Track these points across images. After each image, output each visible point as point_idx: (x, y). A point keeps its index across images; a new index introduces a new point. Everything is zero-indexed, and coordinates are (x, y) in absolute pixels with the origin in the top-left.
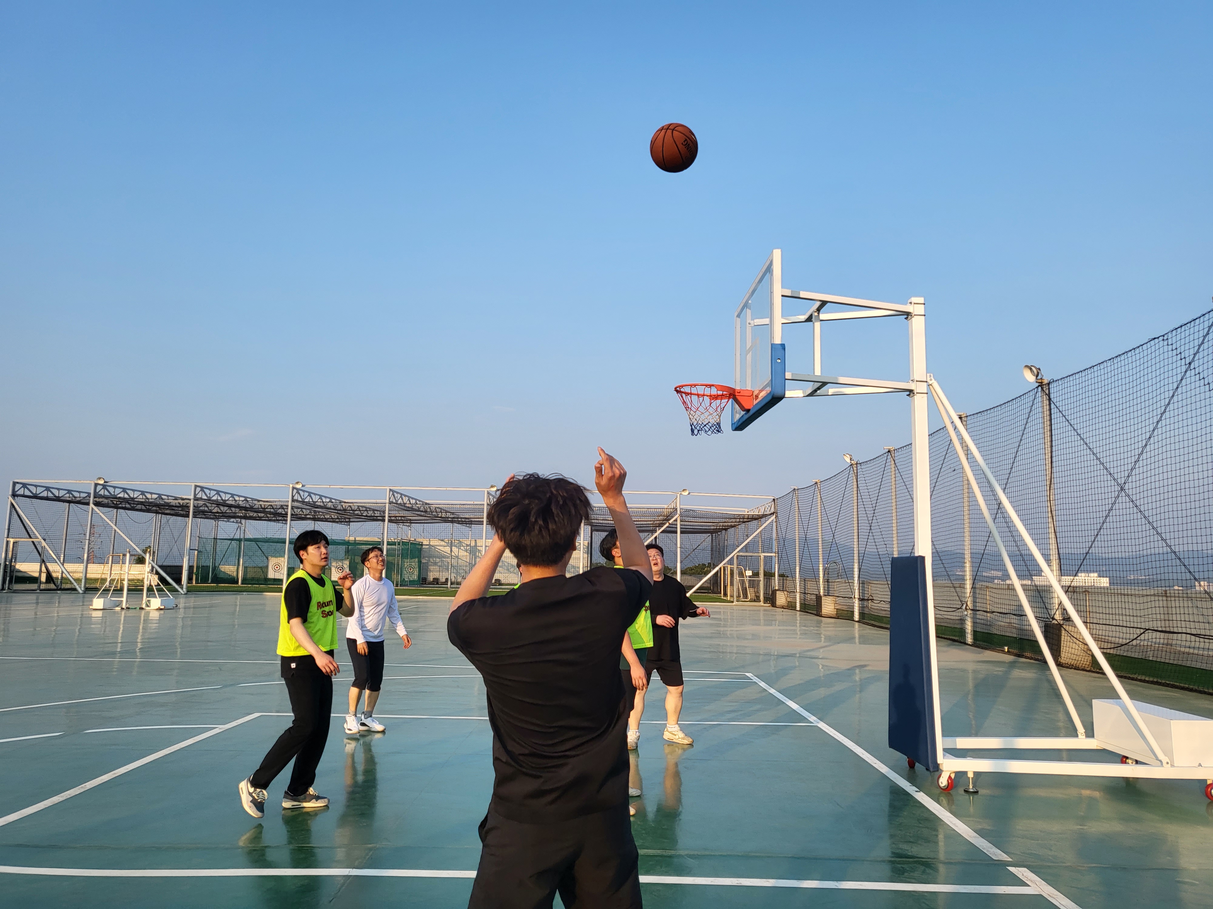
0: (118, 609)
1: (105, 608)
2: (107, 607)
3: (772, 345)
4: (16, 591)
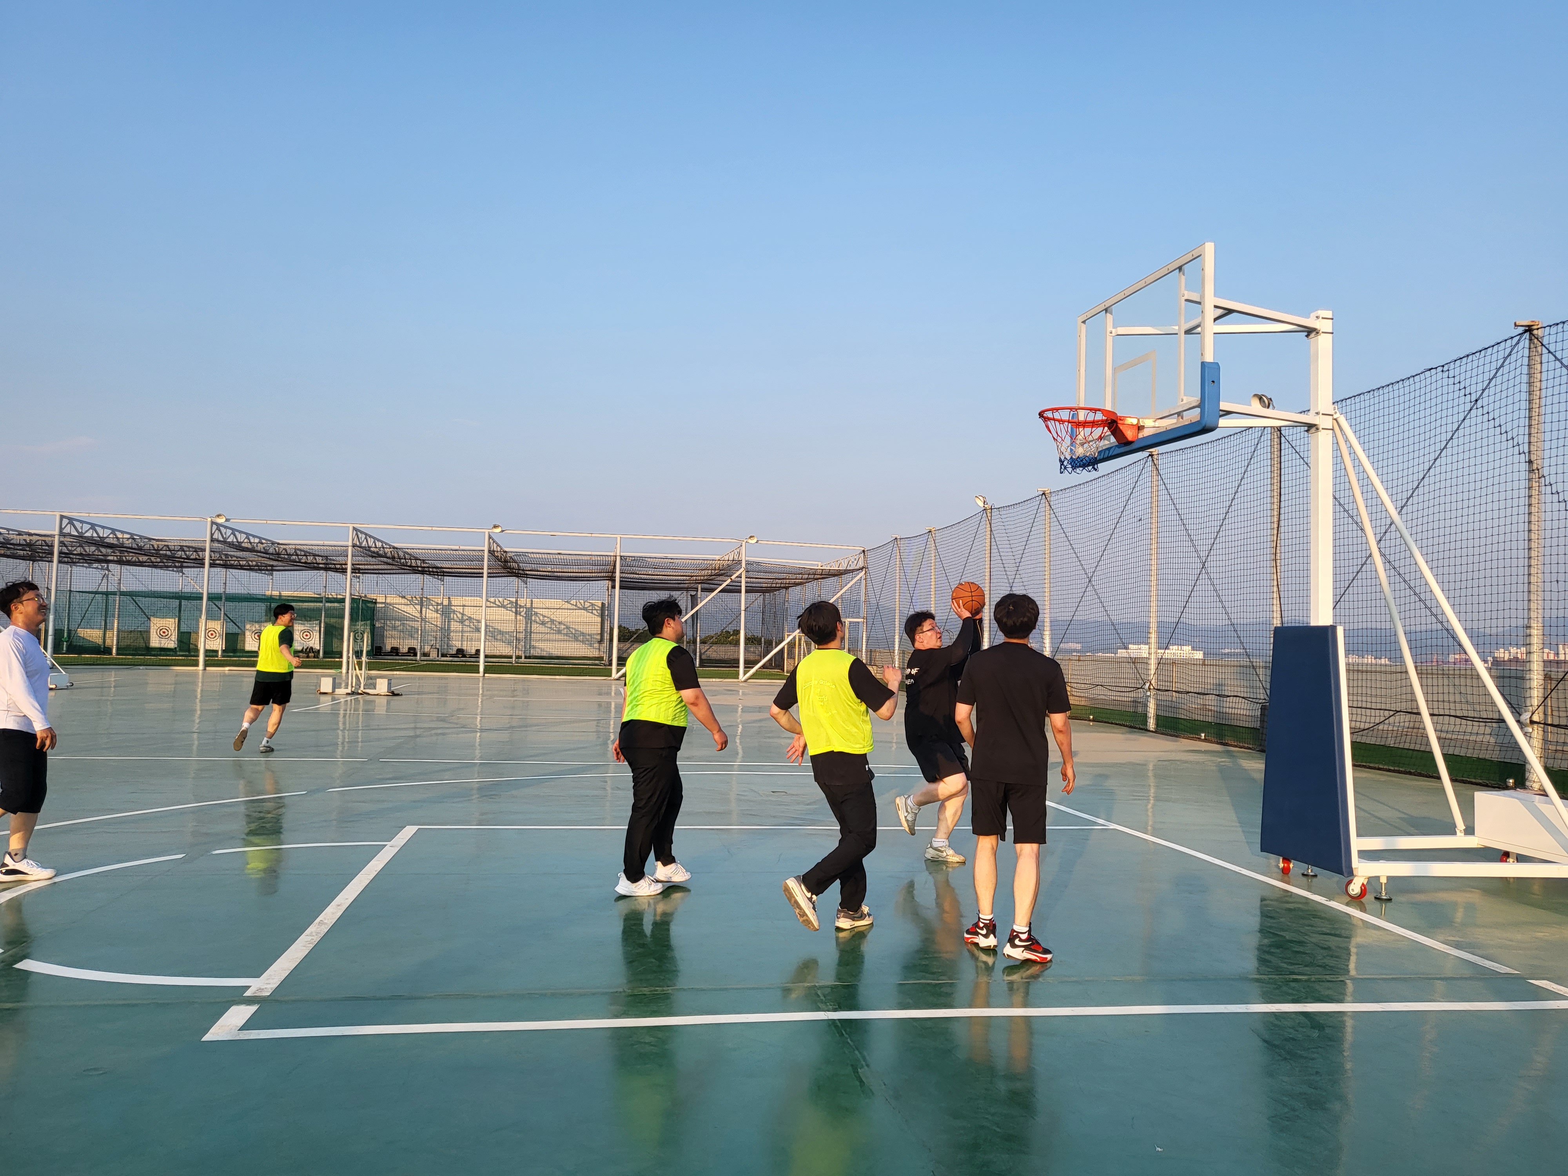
3: (1203, 364)
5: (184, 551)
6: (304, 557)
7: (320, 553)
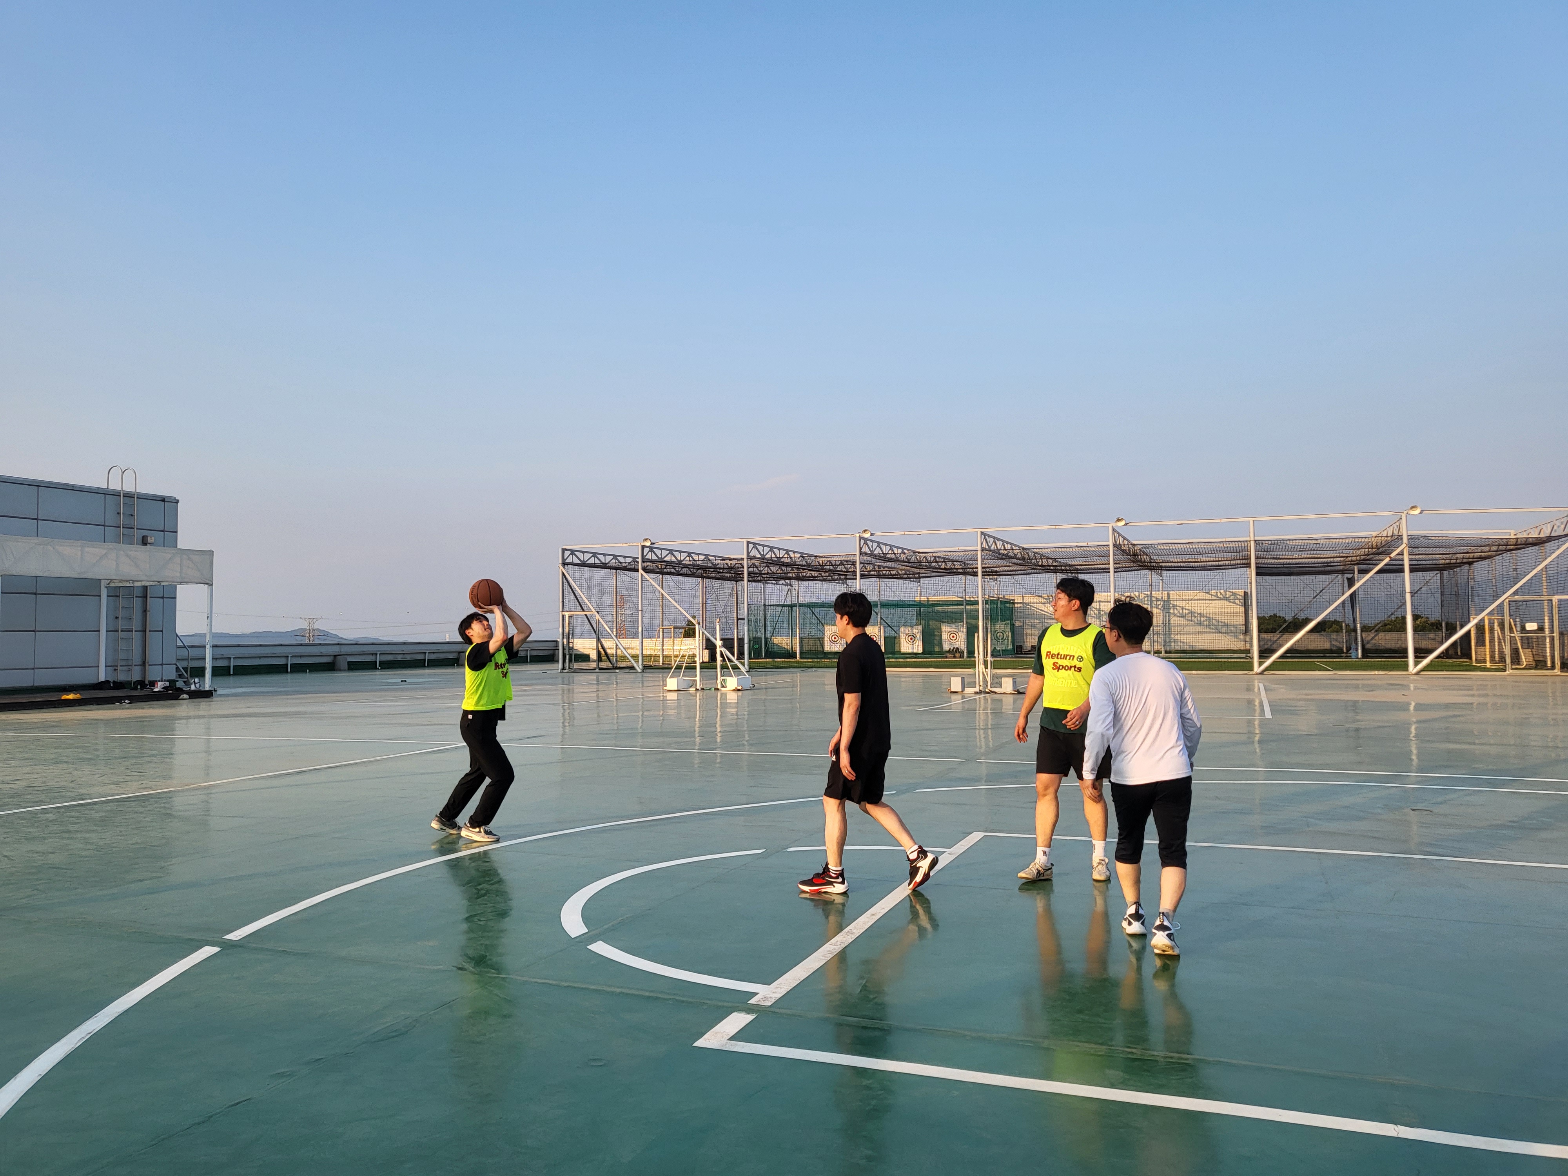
0: (692, 690)
1: (679, 689)
2: (680, 688)
4: (576, 671)
5: (844, 565)
6: (943, 564)
7: (957, 559)
